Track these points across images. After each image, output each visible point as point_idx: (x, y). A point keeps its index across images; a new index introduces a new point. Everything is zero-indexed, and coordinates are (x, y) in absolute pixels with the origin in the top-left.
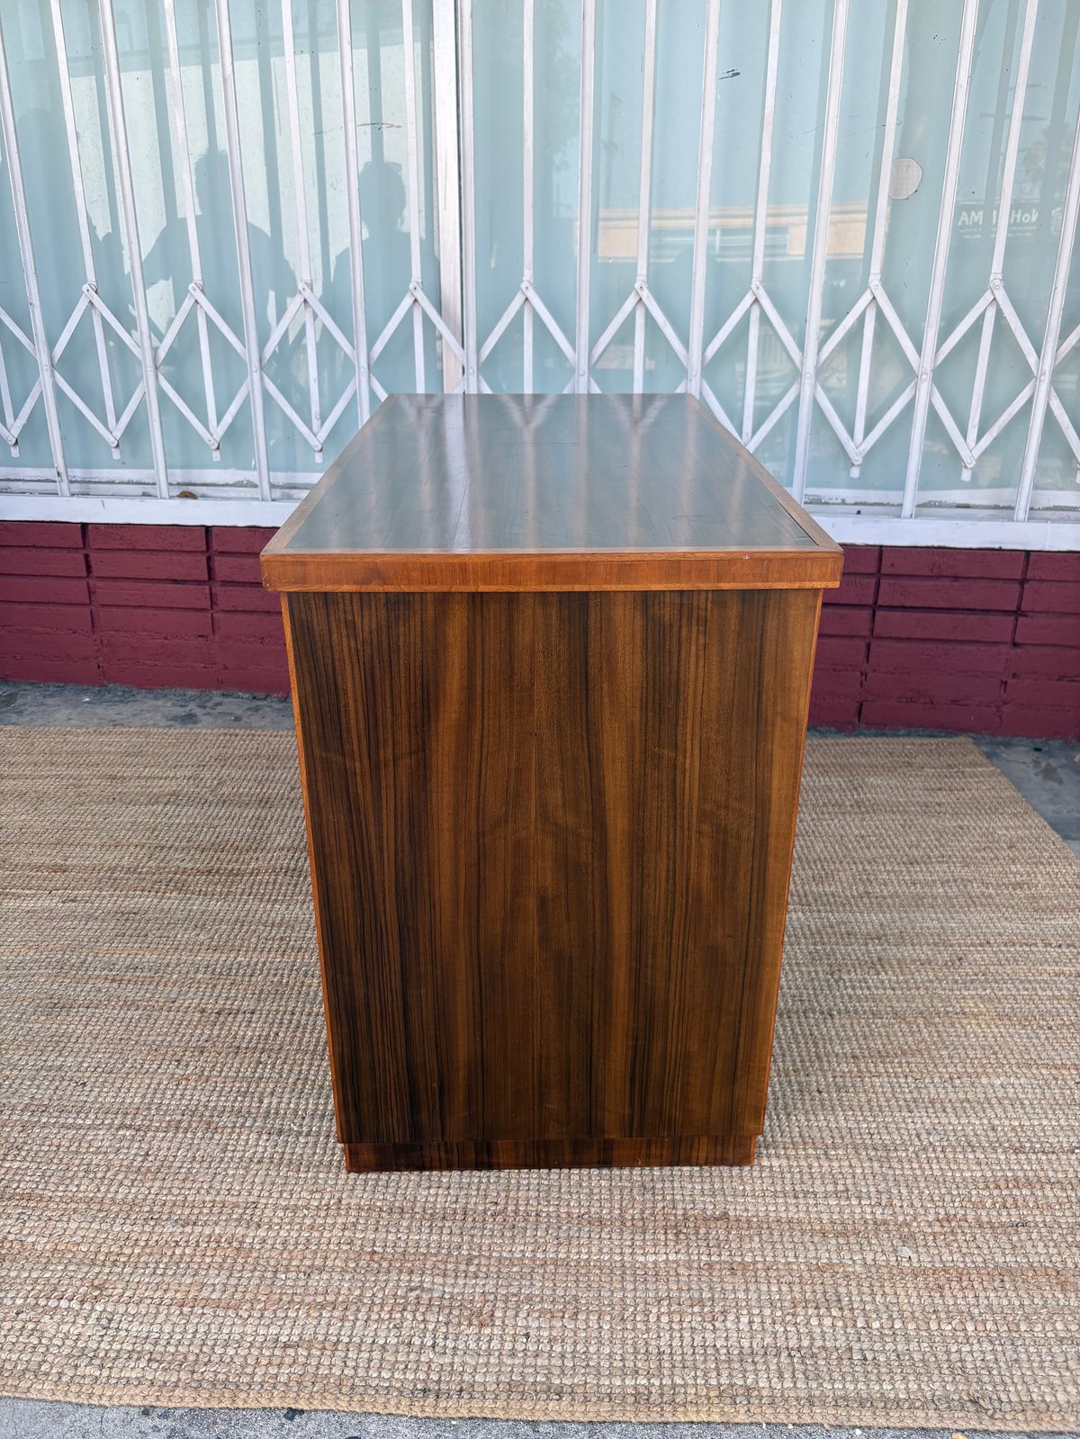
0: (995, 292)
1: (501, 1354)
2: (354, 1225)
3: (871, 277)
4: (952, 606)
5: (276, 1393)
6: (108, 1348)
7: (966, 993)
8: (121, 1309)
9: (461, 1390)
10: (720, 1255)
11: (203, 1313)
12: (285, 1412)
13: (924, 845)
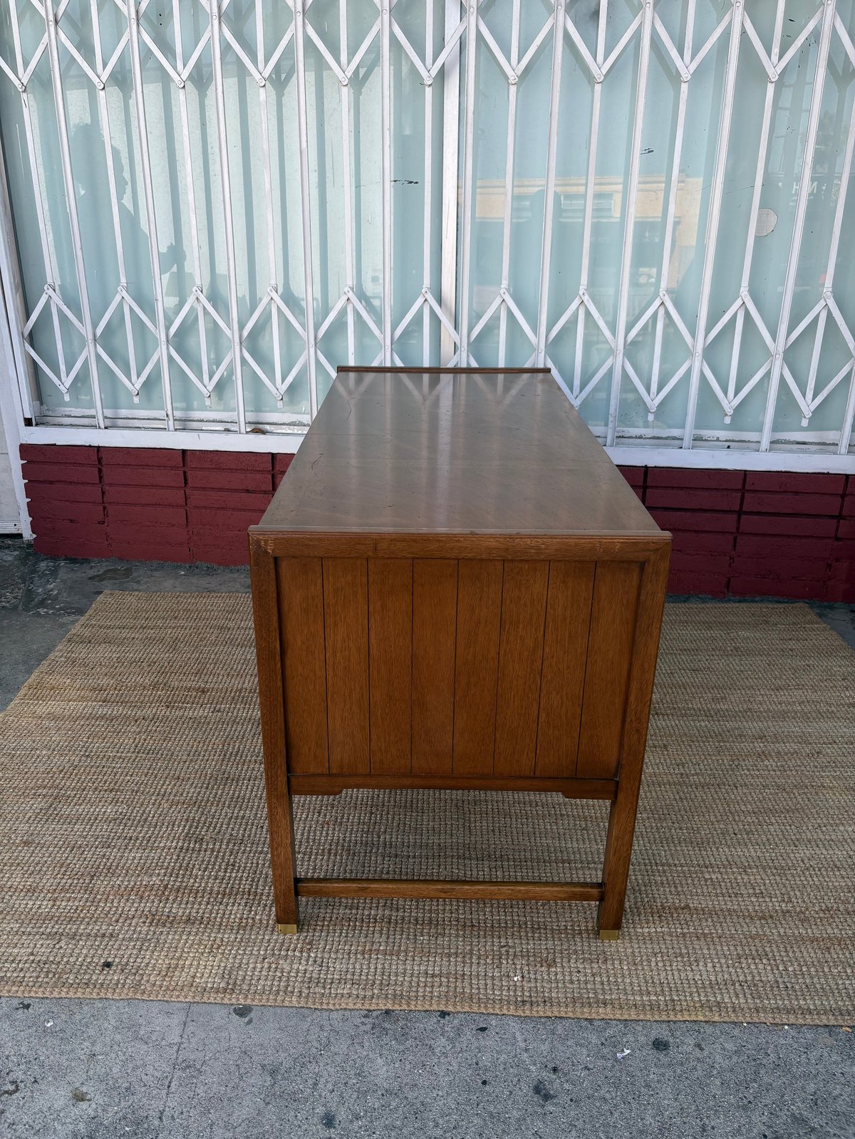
0: (827, 300)
1: (564, 982)
2: (457, 910)
3: (742, 289)
4: (794, 512)
5: (433, 1002)
6: (325, 977)
7: (824, 774)
8: (326, 956)
9: (545, 1002)
10: (688, 929)
11: (378, 958)
12: (439, 1013)
13: (784, 677)
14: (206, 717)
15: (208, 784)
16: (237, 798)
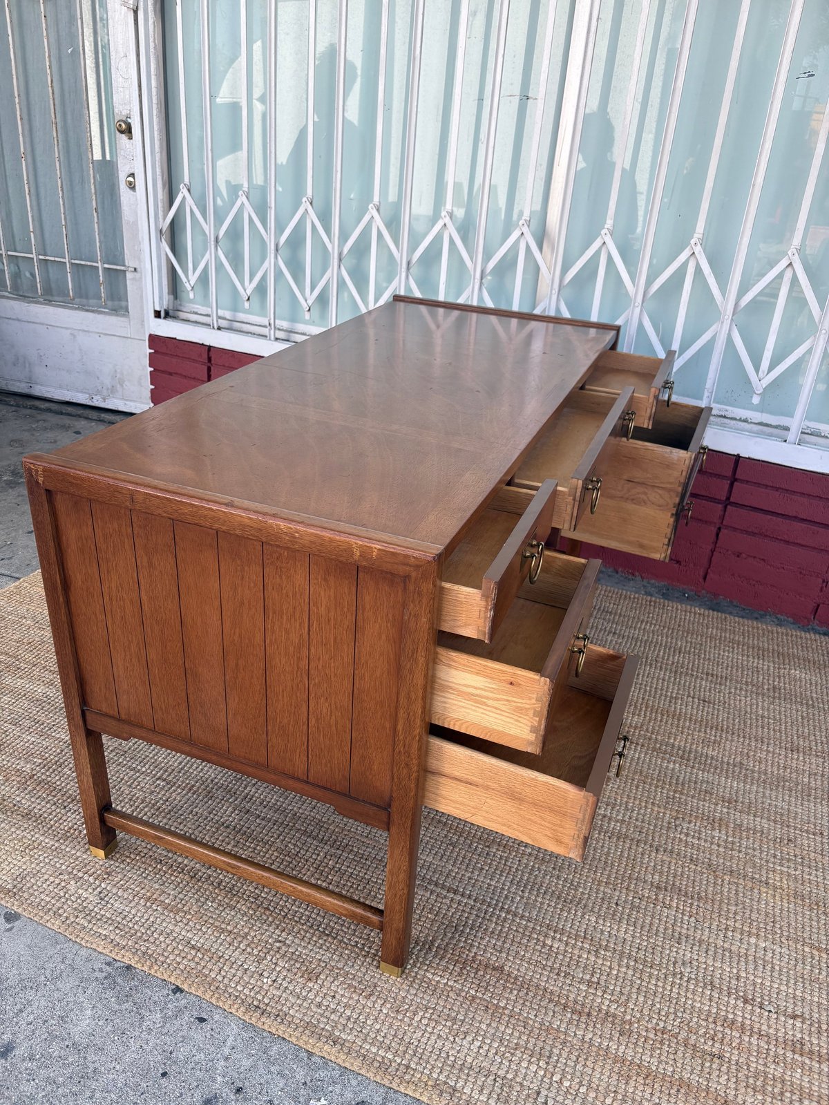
1: (312, 1002)
5: (174, 973)
6: (98, 911)
7: (778, 868)
8: (114, 891)
9: (278, 1015)
10: (484, 994)
11: (156, 910)
12: (174, 987)
13: (812, 738)
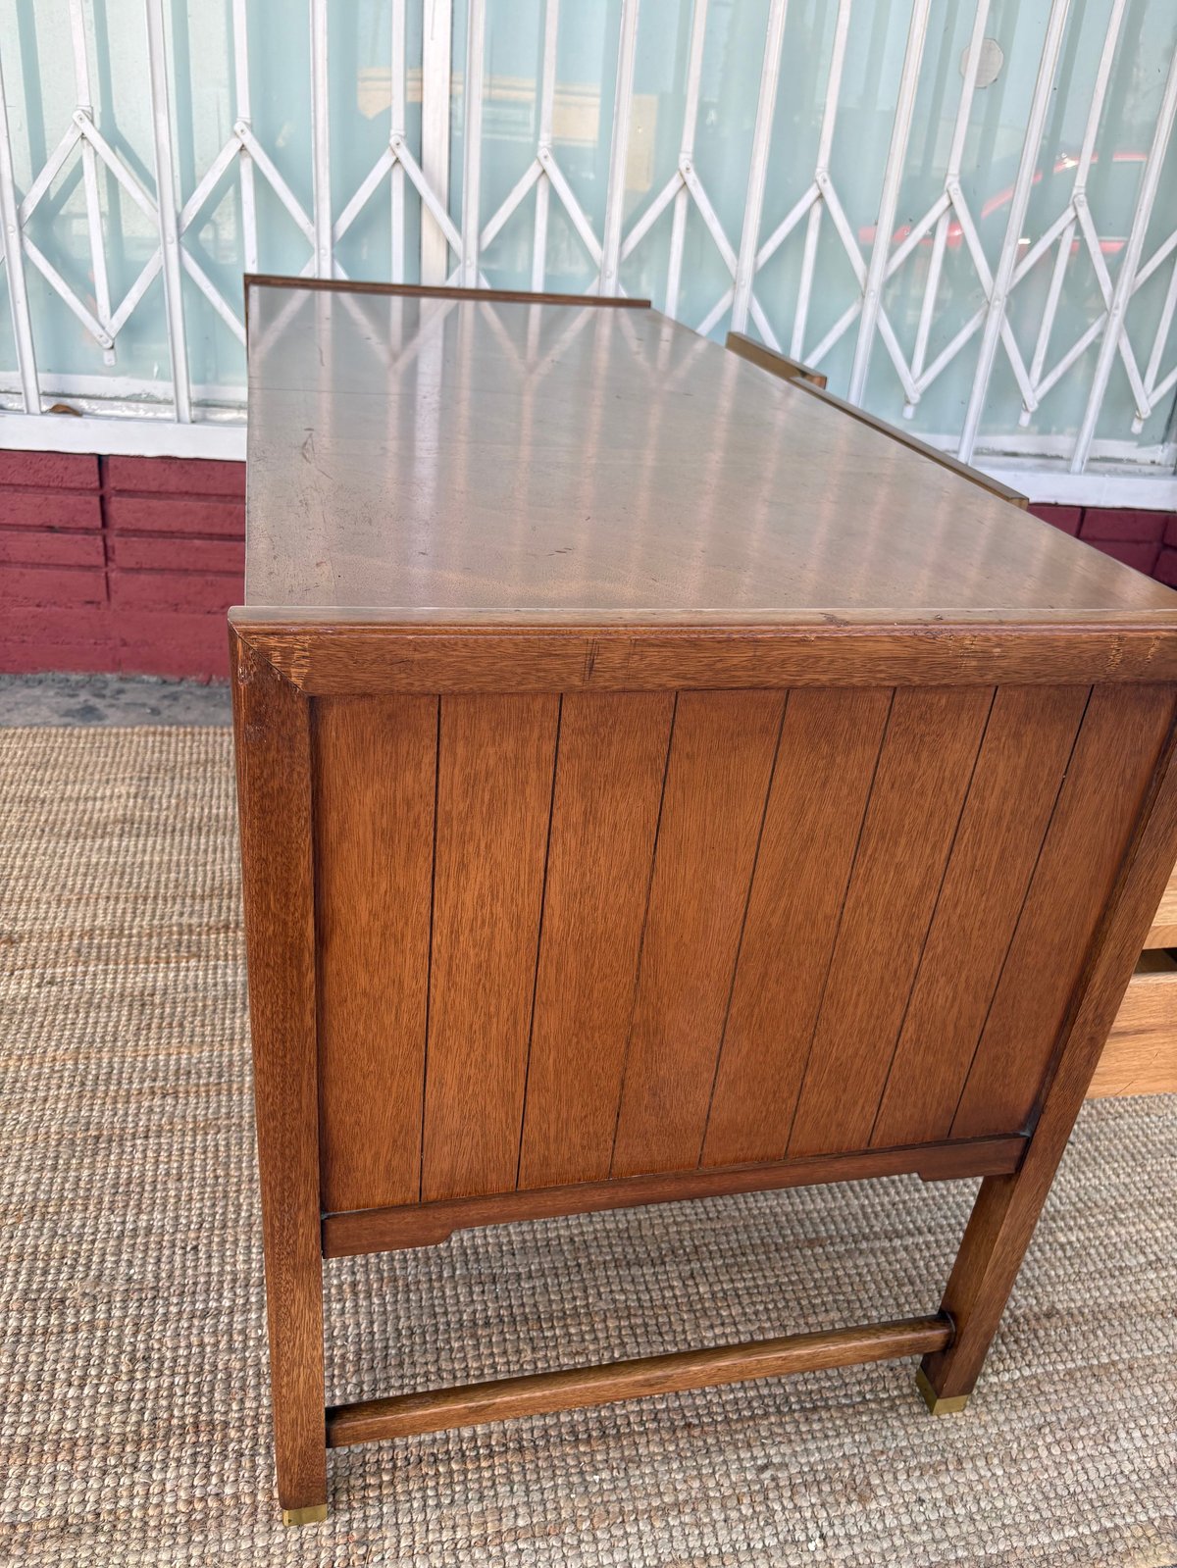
14: (26, 999)
15: (57, 1158)
16: (128, 1184)
